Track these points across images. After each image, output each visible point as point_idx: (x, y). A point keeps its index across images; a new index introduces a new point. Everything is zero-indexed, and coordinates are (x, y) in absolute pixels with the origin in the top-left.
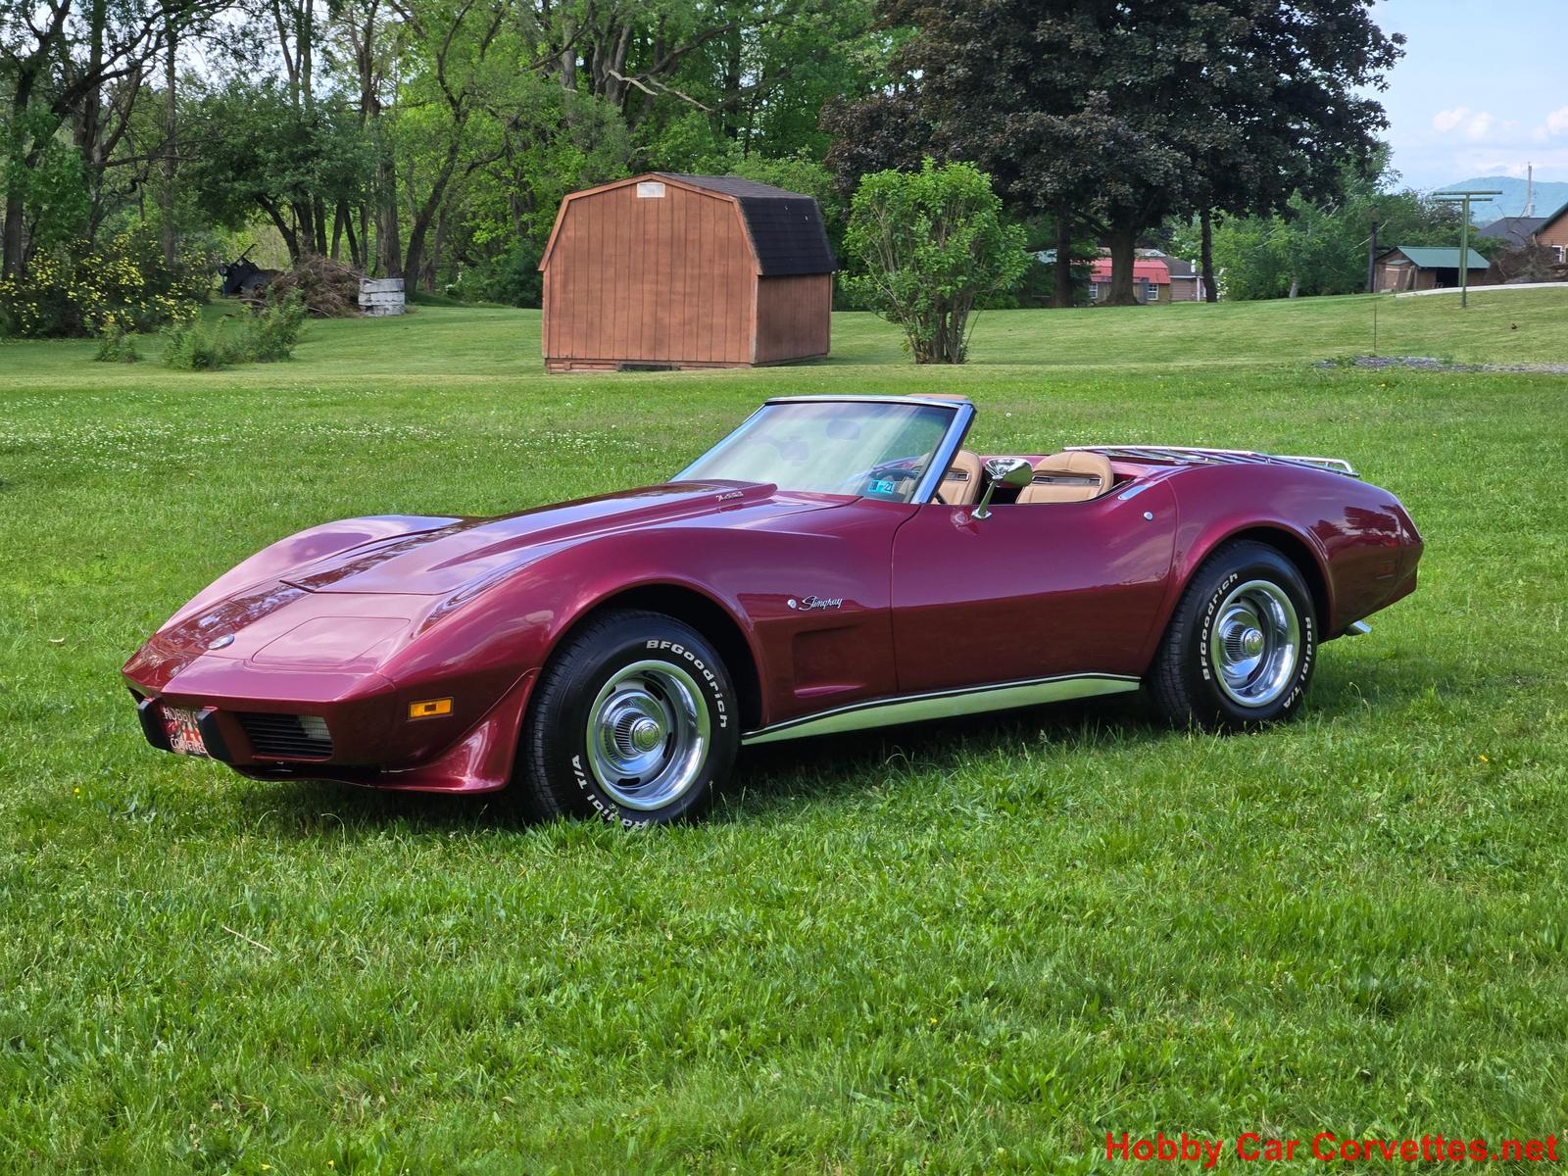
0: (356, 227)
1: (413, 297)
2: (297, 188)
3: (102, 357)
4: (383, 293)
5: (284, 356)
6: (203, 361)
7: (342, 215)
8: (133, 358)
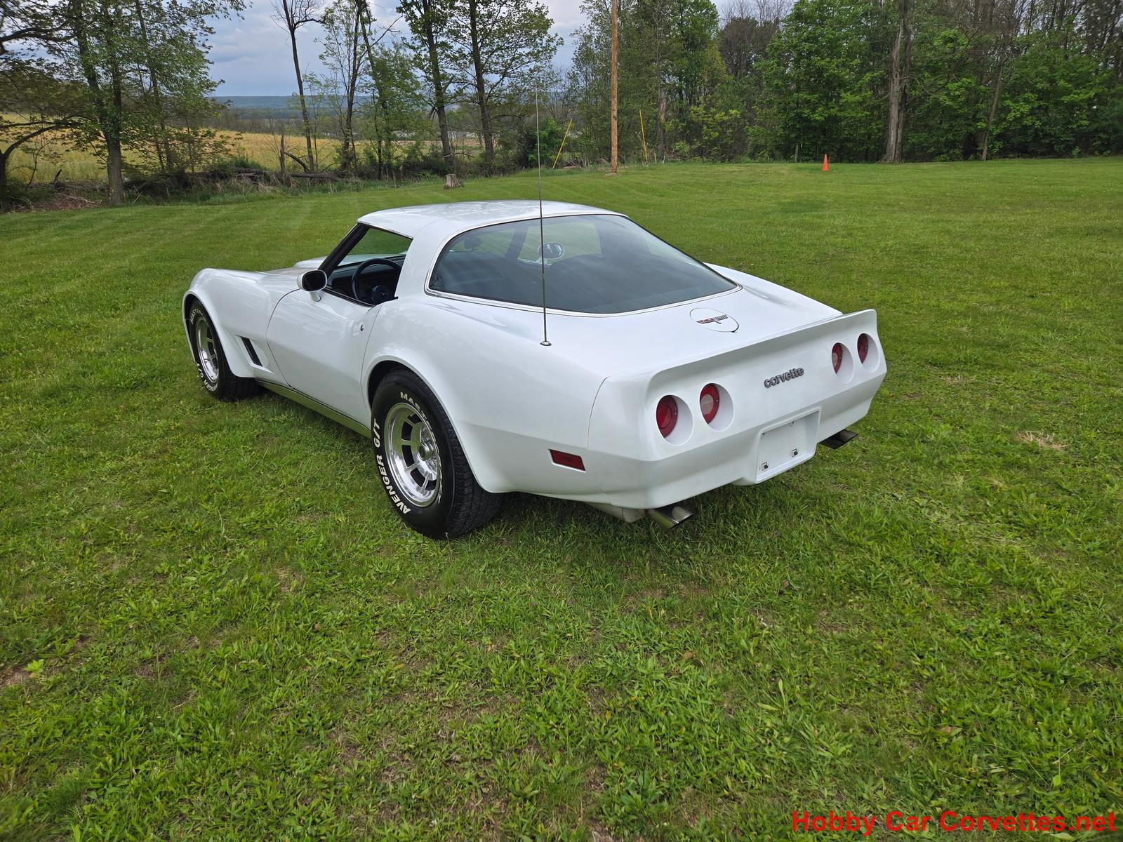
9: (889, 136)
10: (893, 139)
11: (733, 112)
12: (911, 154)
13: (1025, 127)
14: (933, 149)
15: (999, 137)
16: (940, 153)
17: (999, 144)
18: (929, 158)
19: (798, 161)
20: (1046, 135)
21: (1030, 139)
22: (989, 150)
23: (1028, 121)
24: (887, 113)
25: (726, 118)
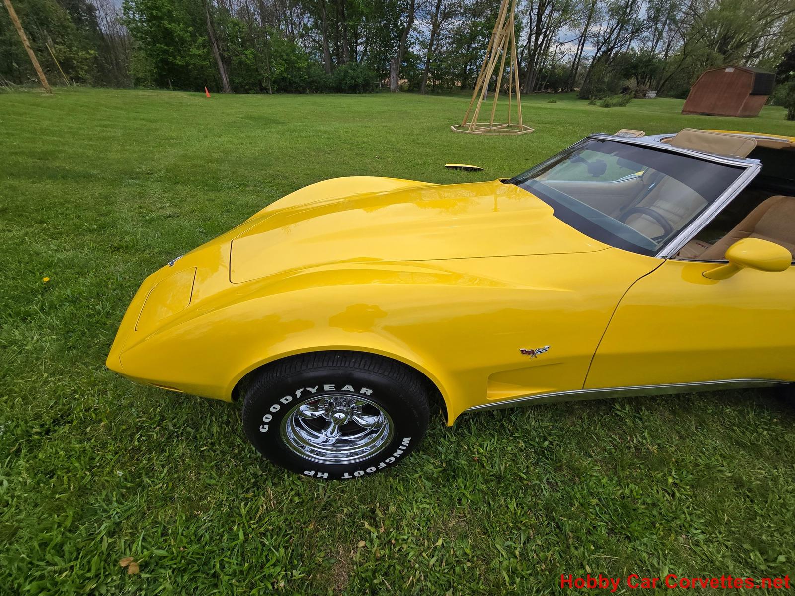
0: (652, 80)
1: (658, 95)
2: (644, 72)
3: (590, 104)
4: (652, 94)
5: (625, 106)
6: (607, 106)
7: (651, 78)
8: (595, 104)
9: (222, 78)
10: (224, 79)
11: (93, 52)
12: (237, 89)
13: (284, 79)
14: (247, 87)
15: (275, 82)
16: (251, 89)
17: (276, 86)
18: (246, 92)
19: (174, 90)
20: (294, 83)
21: (288, 84)
22: (273, 89)
23: (285, 75)
24: (216, 63)
25: (88, 56)
